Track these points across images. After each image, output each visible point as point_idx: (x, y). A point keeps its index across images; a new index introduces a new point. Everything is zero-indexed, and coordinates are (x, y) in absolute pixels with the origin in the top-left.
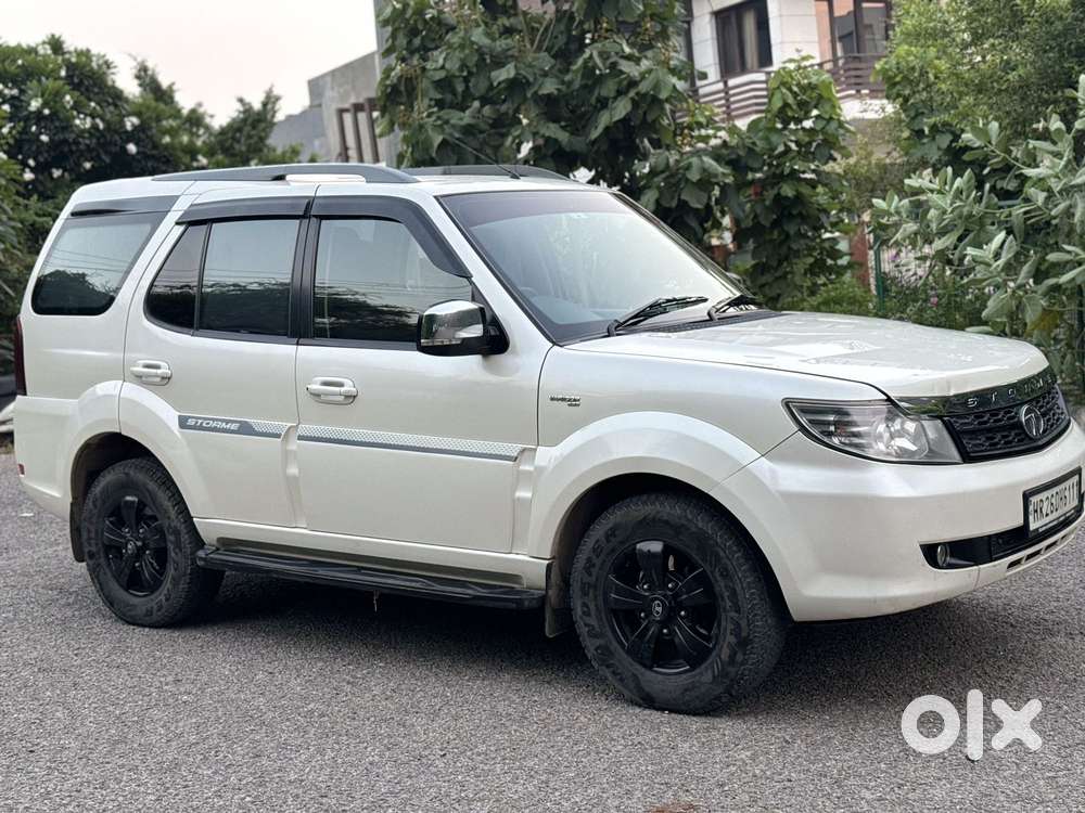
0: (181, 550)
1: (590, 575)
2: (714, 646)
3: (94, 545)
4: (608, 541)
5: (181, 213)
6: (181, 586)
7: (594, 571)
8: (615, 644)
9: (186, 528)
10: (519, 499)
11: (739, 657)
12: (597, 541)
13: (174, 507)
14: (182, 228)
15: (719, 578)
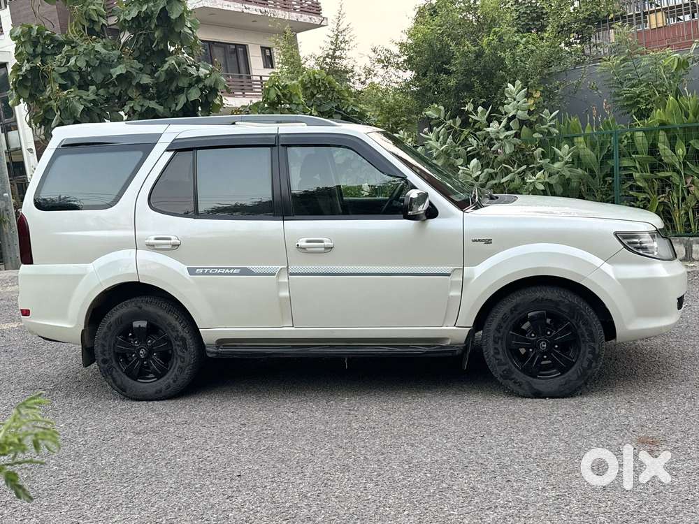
0: (187, 350)
1: (499, 332)
2: (576, 361)
3: (107, 354)
4: (512, 313)
5: (168, 144)
6: (186, 372)
7: (502, 330)
8: (514, 368)
9: (190, 335)
10: (452, 296)
11: (594, 365)
12: (505, 314)
13: (180, 323)
14: (172, 153)
15: (582, 326)
